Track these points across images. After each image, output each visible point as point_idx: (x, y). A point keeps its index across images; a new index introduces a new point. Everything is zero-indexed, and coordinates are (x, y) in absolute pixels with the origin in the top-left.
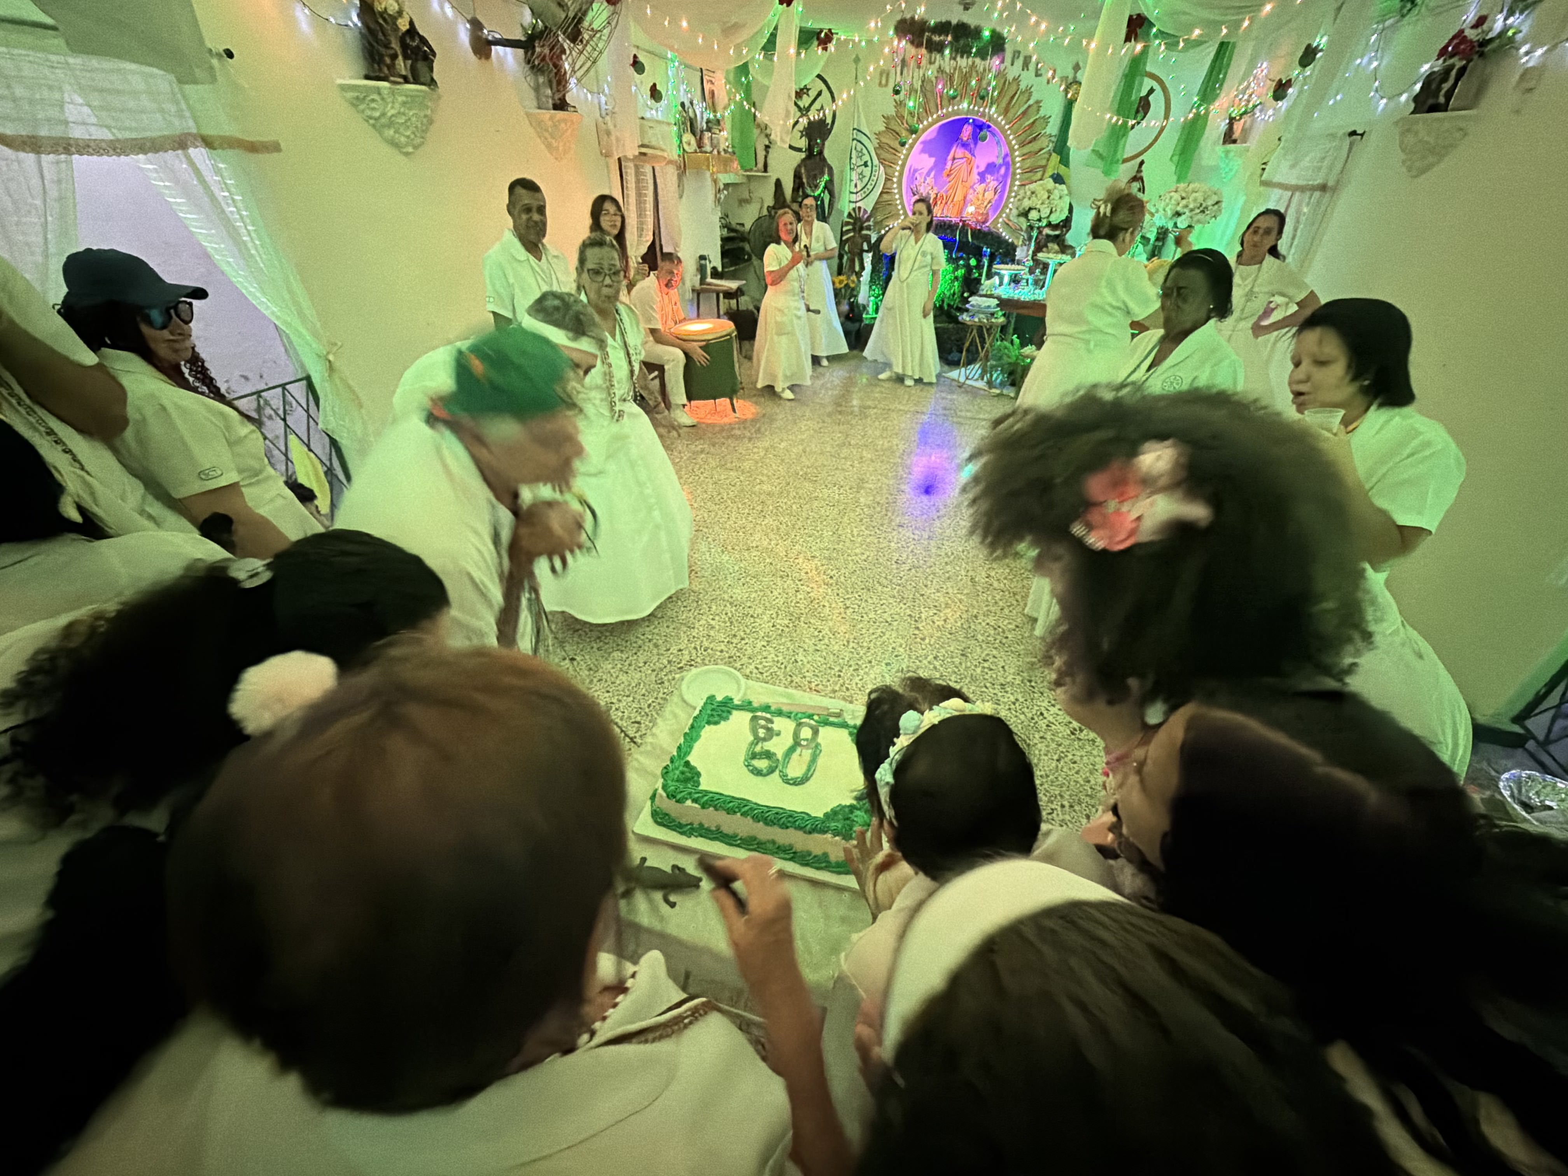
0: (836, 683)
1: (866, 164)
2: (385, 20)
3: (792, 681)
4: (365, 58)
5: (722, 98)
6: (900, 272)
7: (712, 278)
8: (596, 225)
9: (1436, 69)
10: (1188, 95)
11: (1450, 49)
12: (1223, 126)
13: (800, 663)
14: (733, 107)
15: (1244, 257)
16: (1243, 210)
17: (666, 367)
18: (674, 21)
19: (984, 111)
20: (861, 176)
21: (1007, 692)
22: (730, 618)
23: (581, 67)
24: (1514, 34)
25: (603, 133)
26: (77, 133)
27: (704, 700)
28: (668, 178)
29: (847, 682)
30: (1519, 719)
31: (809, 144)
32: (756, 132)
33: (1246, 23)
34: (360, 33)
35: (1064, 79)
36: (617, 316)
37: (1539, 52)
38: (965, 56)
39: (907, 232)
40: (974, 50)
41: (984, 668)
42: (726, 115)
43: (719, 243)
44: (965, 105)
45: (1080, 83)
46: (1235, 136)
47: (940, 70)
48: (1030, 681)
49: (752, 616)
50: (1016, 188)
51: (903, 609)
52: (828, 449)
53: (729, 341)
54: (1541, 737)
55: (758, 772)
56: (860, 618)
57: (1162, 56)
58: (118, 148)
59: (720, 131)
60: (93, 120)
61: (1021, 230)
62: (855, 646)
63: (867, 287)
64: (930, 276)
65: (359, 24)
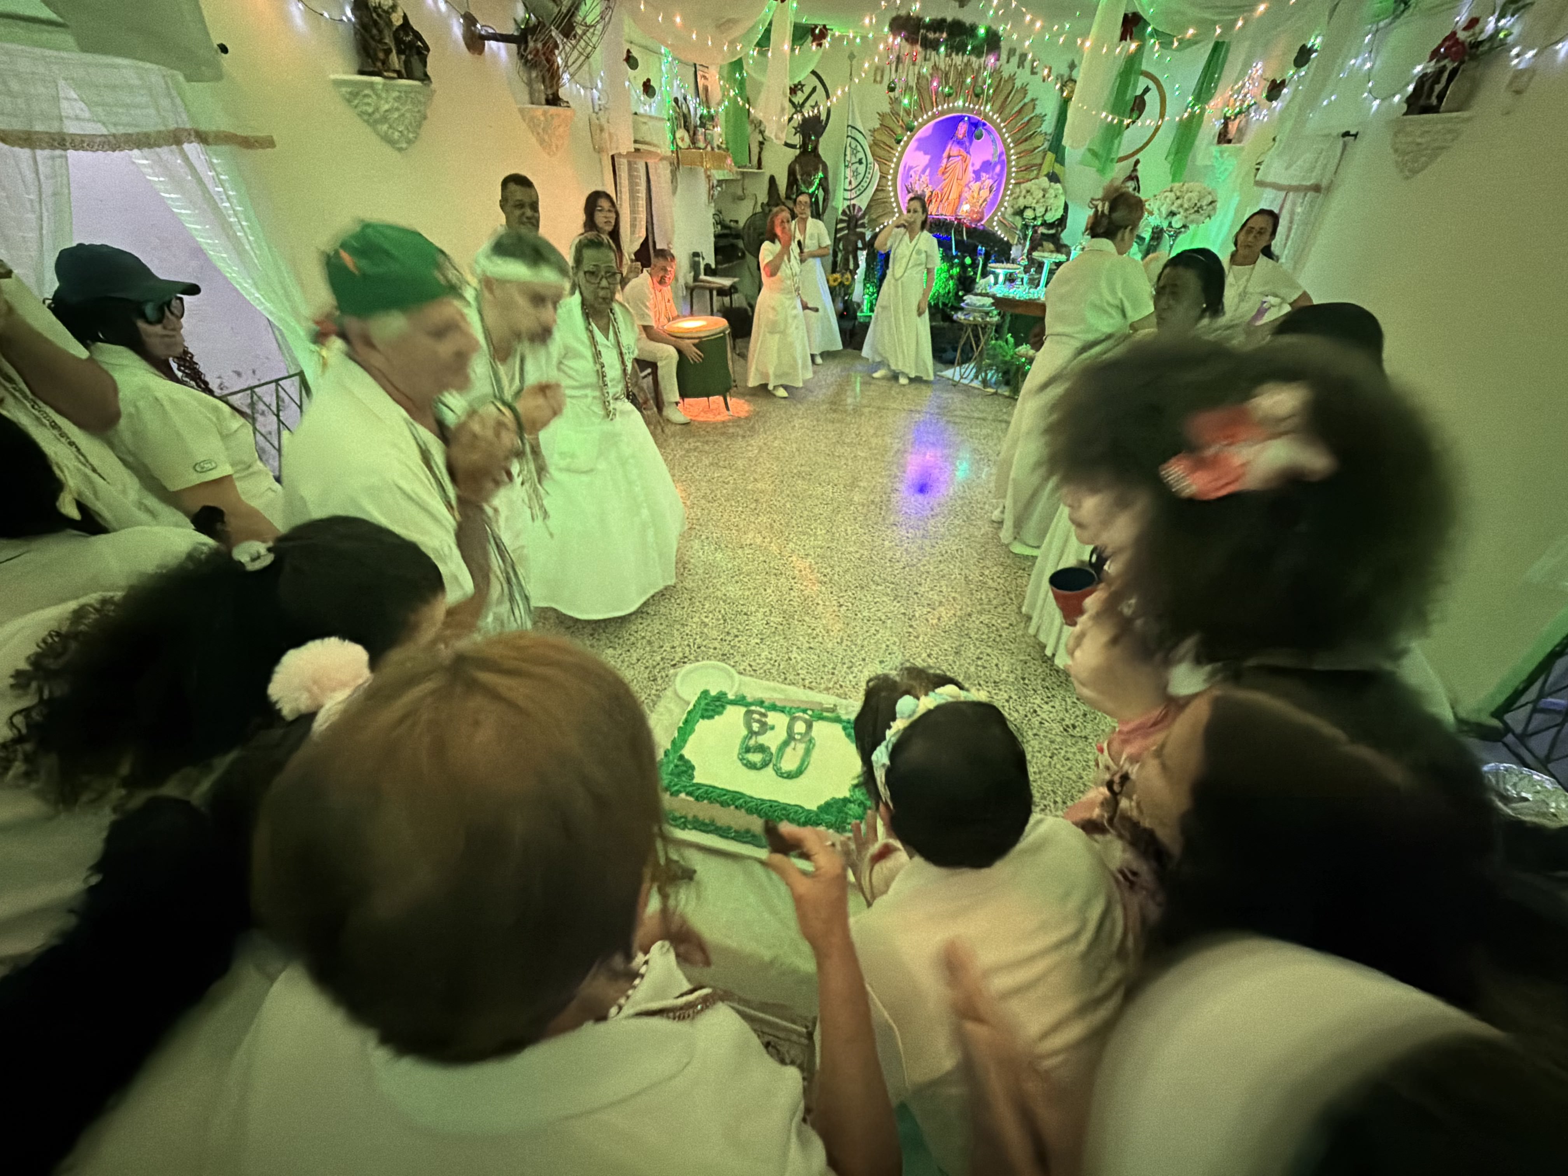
0: (830, 680)
1: (860, 162)
2: (379, 15)
3: (786, 679)
4: (358, 53)
5: (716, 94)
6: (895, 270)
7: (706, 274)
8: (590, 223)
9: (1429, 71)
10: (1183, 96)
11: (1442, 50)
12: (1218, 125)
13: (794, 660)
14: (726, 103)
15: (1238, 258)
16: (1237, 211)
17: (659, 364)
18: (668, 18)
19: (979, 108)
20: (856, 173)
21: (1000, 690)
22: (723, 616)
23: (574, 63)
24: (1506, 36)
25: (596, 129)
26: (72, 128)
27: (698, 695)
28: (662, 174)
29: (841, 679)
30: (1499, 713)
31: (803, 140)
32: (749, 128)
33: (1240, 23)
34: (355, 27)
35: (1059, 77)
36: (611, 315)
37: (1530, 54)
38: (960, 54)
39: (902, 230)
40: (969, 48)
41: (977, 666)
42: (720, 110)
43: (712, 239)
44: (960, 103)
45: (1075, 82)
46: (1230, 136)
47: (935, 67)
48: (1024, 679)
49: (745, 614)
50: (1011, 187)
51: (896, 607)
52: (822, 448)
53: (723, 338)
54: (1519, 729)
55: (751, 766)
56: (854, 616)
57: (1157, 55)
58: (113, 143)
59: (714, 127)
60: (87, 115)
61: (1016, 228)
62: (849, 643)
63: (862, 285)
64: (925, 274)
65: (353, 19)
